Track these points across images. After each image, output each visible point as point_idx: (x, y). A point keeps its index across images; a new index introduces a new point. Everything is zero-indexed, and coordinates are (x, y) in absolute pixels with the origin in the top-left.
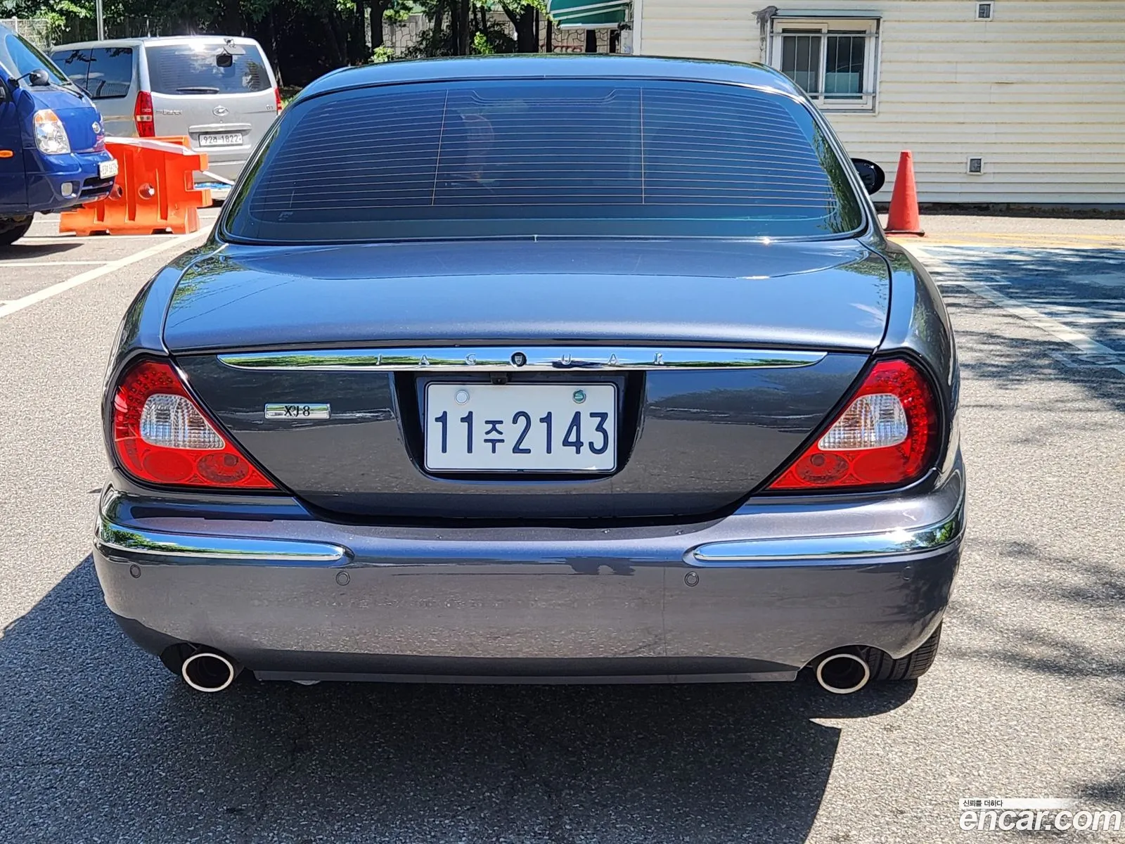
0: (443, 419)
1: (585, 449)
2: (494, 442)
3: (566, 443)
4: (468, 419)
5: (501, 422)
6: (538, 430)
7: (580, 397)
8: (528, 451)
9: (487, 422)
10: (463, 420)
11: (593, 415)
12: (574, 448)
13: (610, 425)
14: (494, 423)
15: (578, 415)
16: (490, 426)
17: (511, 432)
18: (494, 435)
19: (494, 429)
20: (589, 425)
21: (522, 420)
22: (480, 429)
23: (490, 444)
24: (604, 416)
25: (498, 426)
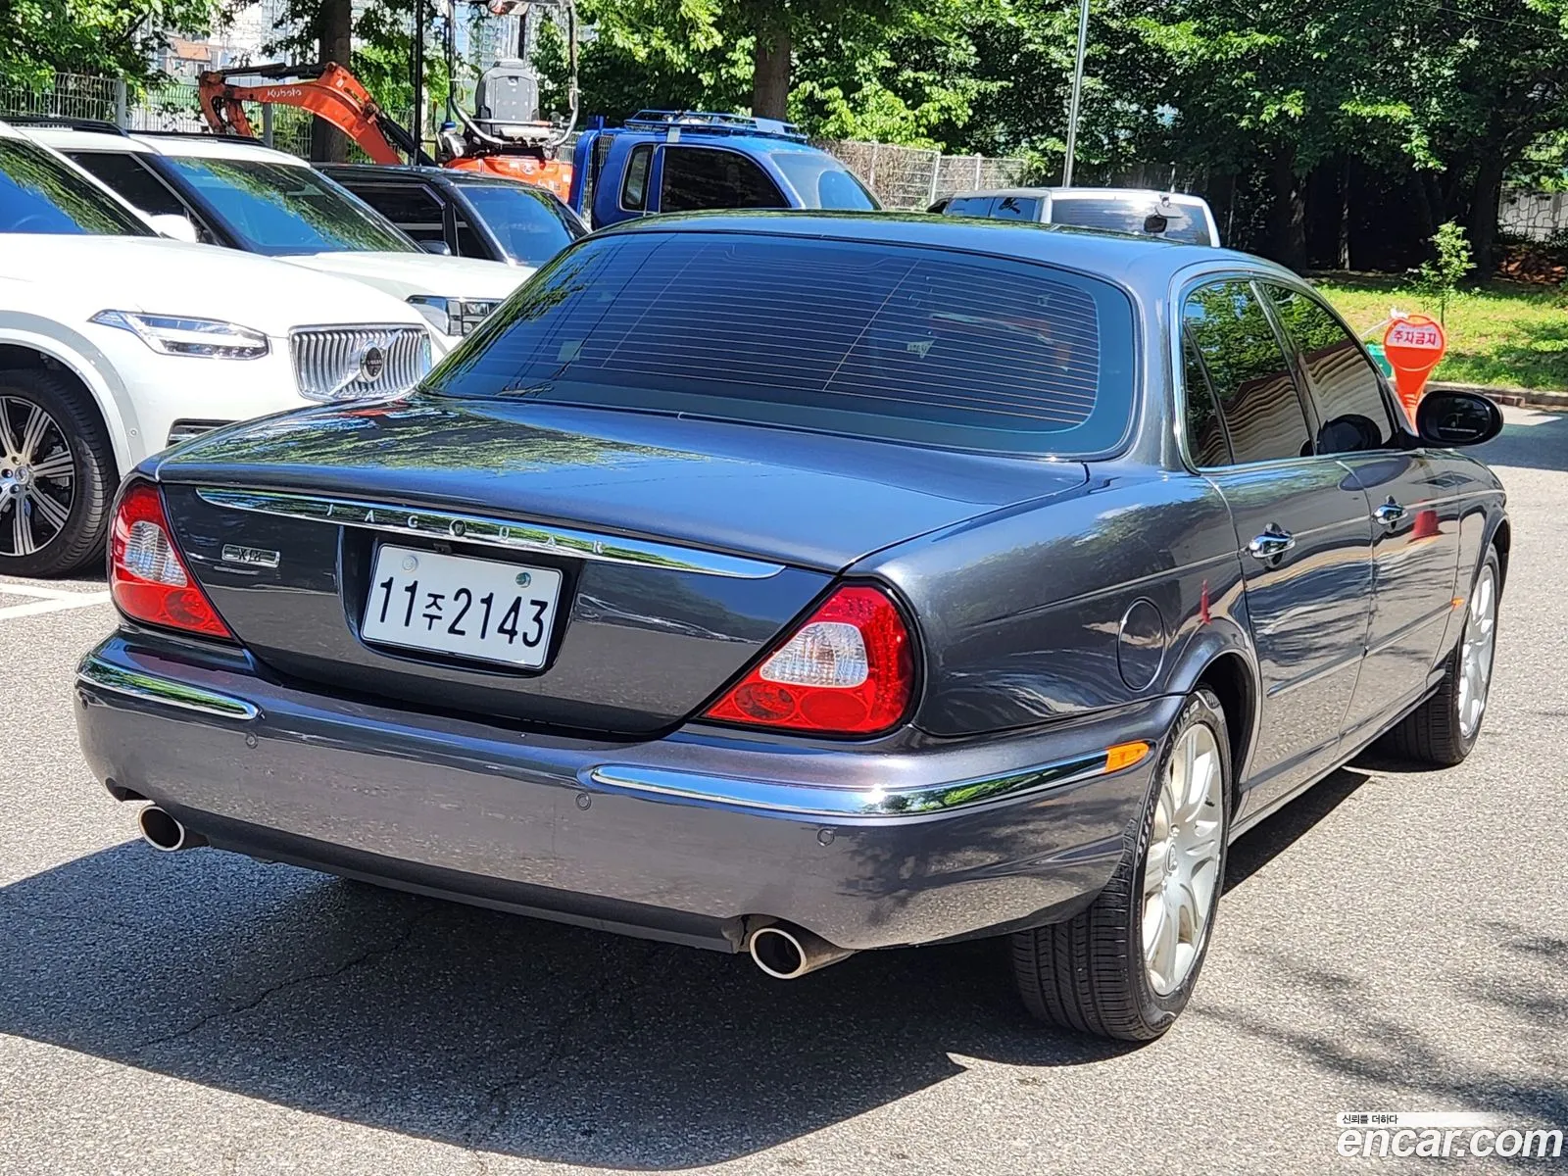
0: (388, 585)
1: (518, 638)
2: (432, 617)
3: (501, 630)
4: (412, 589)
5: (442, 597)
6: (478, 609)
7: (523, 579)
8: (462, 633)
9: (430, 595)
10: (407, 589)
11: (534, 603)
12: (508, 636)
13: (548, 617)
14: (436, 597)
15: (519, 600)
16: (432, 599)
17: (450, 609)
18: (433, 611)
19: (435, 603)
20: (528, 611)
21: (464, 597)
22: (422, 599)
23: (428, 619)
24: (543, 605)
25: (439, 601)
